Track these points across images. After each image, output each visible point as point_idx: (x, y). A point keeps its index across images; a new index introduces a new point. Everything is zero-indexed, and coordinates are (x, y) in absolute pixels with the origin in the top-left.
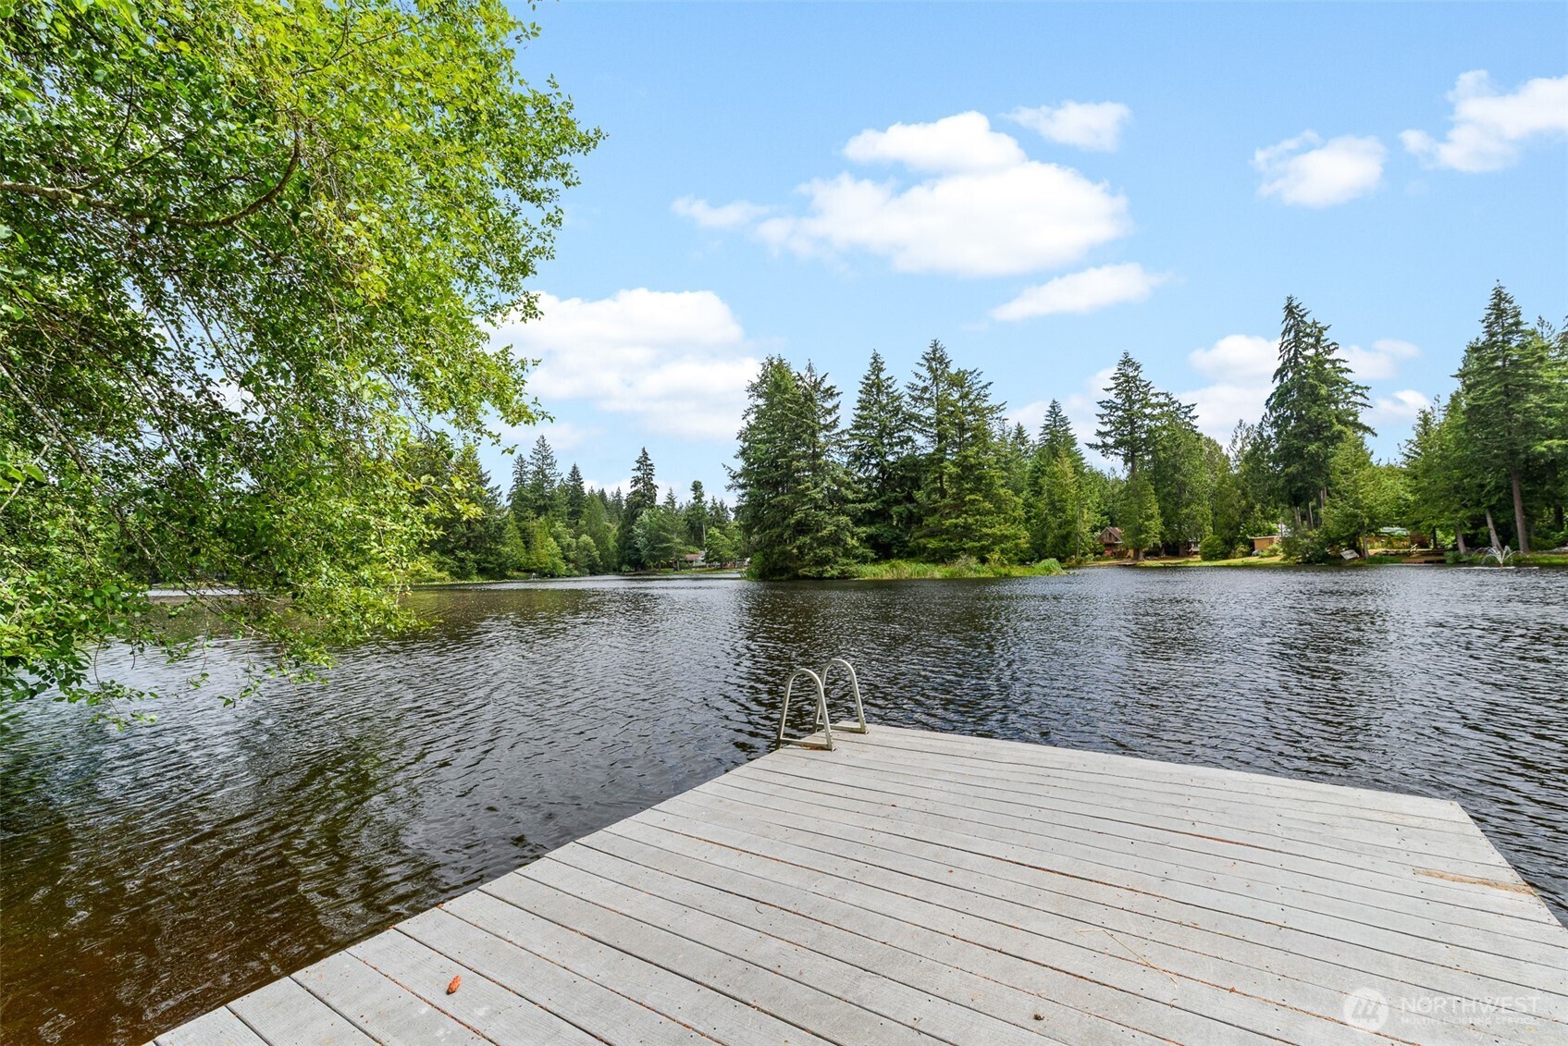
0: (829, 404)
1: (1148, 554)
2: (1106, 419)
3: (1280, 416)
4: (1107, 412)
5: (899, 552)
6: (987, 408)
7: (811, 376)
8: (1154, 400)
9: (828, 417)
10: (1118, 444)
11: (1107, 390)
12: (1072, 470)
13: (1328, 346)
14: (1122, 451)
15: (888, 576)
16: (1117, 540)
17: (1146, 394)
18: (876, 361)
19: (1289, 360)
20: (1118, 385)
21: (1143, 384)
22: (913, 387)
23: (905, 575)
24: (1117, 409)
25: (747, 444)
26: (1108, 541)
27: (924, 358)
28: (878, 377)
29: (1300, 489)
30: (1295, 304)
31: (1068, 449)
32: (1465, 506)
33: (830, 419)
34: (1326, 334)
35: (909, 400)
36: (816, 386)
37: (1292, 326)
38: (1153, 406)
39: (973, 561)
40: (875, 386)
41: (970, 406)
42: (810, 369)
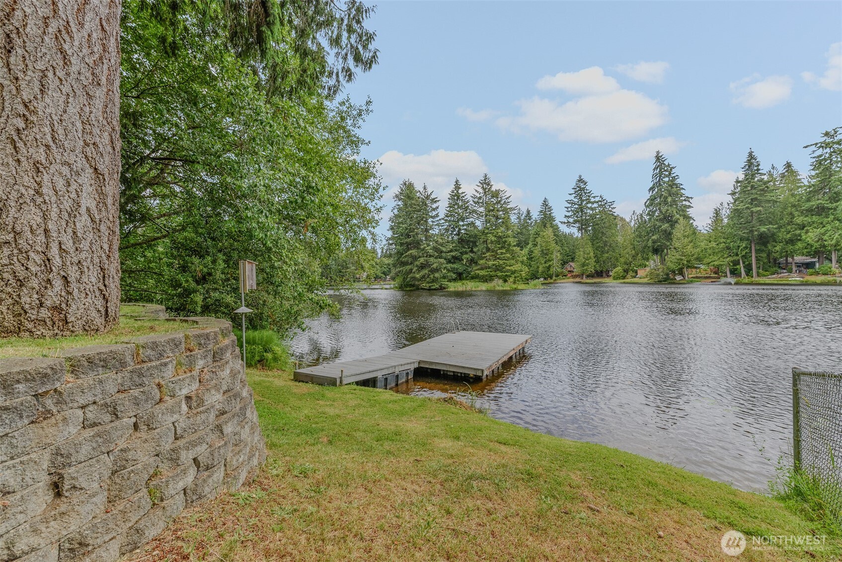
0: (434, 206)
1: (588, 276)
2: (569, 209)
3: (650, 211)
4: (570, 205)
5: (466, 277)
6: (509, 208)
7: (425, 192)
8: (593, 200)
9: (433, 212)
10: (575, 222)
11: (570, 194)
12: (553, 234)
13: (674, 177)
14: (577, 225)
15: (460, 289)
16: (574, 269)
17: (589, 196)
18: (457, 184)
19: (656, 183)
20: (576, 192)
21: (588, 191)
22: (474, 197)
23: (469, 288)
24: (575, 204)
25: (393, 224)
26: (570, 269)
27: (480, 182)
28: (457, 192)
29: (658, 246)
30: (660, 155)
31: (551, 224)
32: (730, 255)
33: (434, 213)
34: (673, 171)
35: (473, 203)
36: (428, 197)
37: (659, 166)
38: (593, 203)
39: (501, 282)
40: (456, 196)
41: (501, 207)
42: (425, 188)
